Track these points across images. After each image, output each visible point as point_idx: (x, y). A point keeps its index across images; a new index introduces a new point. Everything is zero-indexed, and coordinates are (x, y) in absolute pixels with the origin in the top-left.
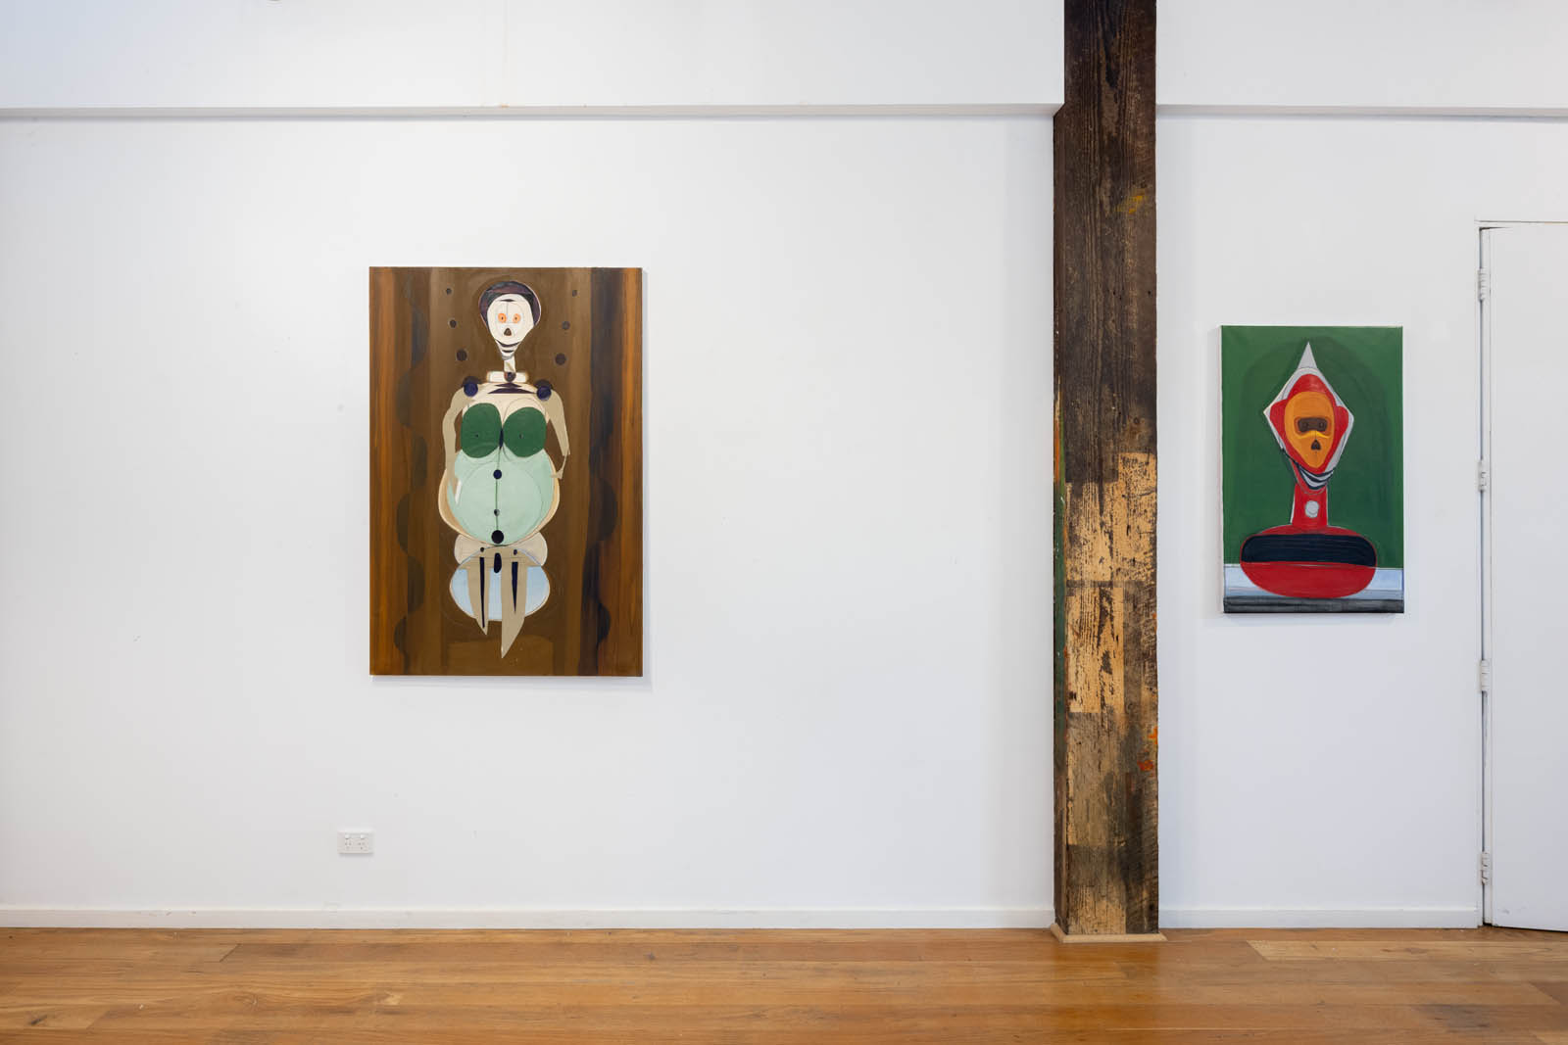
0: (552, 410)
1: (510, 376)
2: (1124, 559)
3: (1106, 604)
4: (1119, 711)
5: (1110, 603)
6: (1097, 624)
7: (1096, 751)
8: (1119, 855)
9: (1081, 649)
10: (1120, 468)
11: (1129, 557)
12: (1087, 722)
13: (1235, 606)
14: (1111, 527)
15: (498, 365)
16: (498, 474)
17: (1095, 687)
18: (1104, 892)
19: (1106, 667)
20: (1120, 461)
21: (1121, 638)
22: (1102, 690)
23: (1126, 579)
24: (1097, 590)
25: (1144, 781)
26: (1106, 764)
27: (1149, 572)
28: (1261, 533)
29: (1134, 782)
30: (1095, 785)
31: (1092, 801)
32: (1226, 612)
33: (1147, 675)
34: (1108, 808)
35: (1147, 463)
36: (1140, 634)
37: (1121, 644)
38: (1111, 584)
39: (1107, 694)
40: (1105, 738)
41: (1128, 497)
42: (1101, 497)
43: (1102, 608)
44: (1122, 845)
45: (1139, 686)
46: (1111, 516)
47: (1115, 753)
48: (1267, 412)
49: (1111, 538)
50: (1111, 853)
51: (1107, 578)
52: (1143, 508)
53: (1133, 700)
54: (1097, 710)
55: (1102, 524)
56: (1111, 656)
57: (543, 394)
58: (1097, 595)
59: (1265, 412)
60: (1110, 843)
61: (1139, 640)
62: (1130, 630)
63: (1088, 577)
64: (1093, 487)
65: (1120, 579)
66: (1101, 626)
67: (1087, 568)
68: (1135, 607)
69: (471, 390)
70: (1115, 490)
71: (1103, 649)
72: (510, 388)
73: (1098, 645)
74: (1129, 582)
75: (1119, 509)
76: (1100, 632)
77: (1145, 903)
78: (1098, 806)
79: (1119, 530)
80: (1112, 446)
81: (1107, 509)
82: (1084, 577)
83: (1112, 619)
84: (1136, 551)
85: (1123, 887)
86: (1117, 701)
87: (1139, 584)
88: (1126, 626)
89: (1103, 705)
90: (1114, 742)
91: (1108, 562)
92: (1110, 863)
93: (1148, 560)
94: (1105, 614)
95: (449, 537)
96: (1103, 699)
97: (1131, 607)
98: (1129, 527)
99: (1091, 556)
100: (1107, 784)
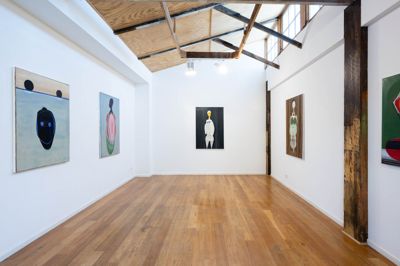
0: (296, 117)
1: (294, 113)
2: (354, 145)
3: (351, 156)
4: (353, 183)
5: (352, 156)
6: (349, 160)
7: (349, 191)
8: (353, 218)
9: (346, 166)
10: (353, 123)
11: (355, 145)
12: (347, 183)
13: (384, 161)
14: (352, 137)
15: (293, 112)
16: (293, 127)
17: (349, 175)
18: (350, 225)
19: (351, 171)
20: (353, 121)
21: (353, 165)
22: (350, 176)
23: (354, 150)
24: (349, 152)
25: (357, 202)
26: (351, 194)
27: (359, 149)
28: (392, 140)
29: (356, 201)
30: (349, 199)
31: (348, 202)
32: (382, 163)
33: (358, 175)
34: (351, 205)
35: (358, 121)
36: (357, 165)
37: (353, 166)
38: (352, 151)
39: (351, 178)
40: (351, 188)
41: (355, 129)
42: (350, 129)
43: (350, 157)
44: (353, 216)
45: (356, 177)
46: (352, 134)
47: (352, 192)
48: (394, 102)
49: (352, 140)
50: (351, 216)
51: (351, 150)
52: (357, 132)
53: (356, 181)
54: (349, 181)
55: (350, 136)
56: (352, 168)
57: (296, 115)
58: (349, 153)
59: (393, 103)
60: (351, 214)
61: (356, 166)
62: (355, 163)
63: (348, 149)
64: (348, 127)
65: (353, 150)
66: (350, 161)
67: (348, 147)
68: (356, 157)
69: (291, 116)
70: (353, 128)
71: (350, 167)
72: (294, 115)
73: (349, 165)
74: (355, 151)
75: (353, 132)
76: (350, 162)
77: (358, 233)
78: (349, 204)
79: (353, 138)
80: (352, 117)
81: (351, 133)
82: (347, 148)
83: (352, 159)
84: (356, 143)
85: (354, 226)
86: (353, 179)
87: (356, 151)
88: (354, 162)
89: (350, 180)
90: (352, 190)
91: (351, 146)
92: (351, 219)
93: (358, 146)
94: (351, 158)
95: (290, 136)
96: (350, 178)
97: (355, 157)
98: (355, 137)
99: (348, 144)
100: (351, 199)
